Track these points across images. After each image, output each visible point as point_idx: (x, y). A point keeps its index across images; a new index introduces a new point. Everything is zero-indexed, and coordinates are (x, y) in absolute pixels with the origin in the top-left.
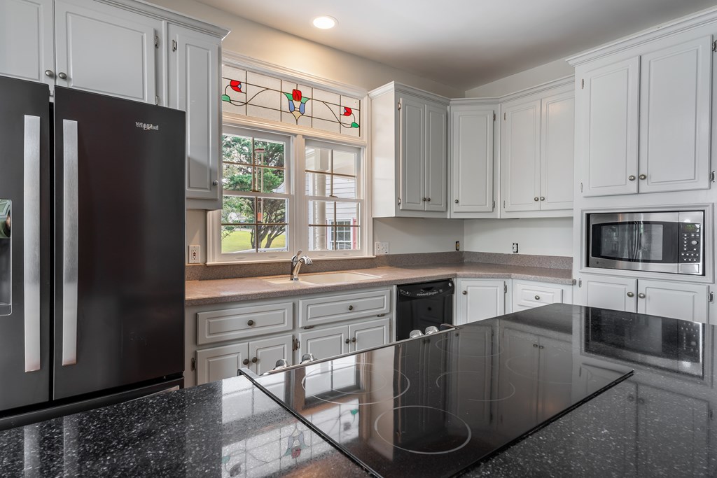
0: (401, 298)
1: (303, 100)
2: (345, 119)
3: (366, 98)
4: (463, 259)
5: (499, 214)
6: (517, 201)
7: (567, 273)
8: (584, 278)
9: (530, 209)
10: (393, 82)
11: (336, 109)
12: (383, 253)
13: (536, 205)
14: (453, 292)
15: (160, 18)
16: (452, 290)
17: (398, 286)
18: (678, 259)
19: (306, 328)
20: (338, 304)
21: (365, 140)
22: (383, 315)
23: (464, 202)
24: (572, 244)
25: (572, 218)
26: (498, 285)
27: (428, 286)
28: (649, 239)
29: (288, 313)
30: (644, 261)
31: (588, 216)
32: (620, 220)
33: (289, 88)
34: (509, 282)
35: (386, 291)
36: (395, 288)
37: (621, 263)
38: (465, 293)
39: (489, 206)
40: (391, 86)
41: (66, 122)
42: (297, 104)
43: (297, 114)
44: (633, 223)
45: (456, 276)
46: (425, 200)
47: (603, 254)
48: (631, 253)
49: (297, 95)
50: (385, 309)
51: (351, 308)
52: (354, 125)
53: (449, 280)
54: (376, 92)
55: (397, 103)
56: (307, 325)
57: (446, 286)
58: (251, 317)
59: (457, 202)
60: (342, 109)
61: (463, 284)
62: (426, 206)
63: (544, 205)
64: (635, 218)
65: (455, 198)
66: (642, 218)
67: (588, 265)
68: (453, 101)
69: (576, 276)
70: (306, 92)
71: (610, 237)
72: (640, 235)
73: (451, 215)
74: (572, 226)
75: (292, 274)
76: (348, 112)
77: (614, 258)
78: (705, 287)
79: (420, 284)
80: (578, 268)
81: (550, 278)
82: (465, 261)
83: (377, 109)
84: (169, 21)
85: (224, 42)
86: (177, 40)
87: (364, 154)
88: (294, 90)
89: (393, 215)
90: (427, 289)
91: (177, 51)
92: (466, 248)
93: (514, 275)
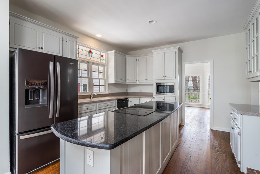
0: (118, 103)
1: (92, 53)
2: (102, 58)
3: (106, 53)
4: (128, 94)
5: (137, 83)
6: (142, 80)
7: (152, 96)
8: (156, 97)
9: (144, 82)
11: (99, 56)
12: (110, 92)
13: (146, 81)
15: (63, 34)
16: (128, 101)
17: (117, 100)
18: (171, 92)
19: (98, 110)
20: (105, 104)
21: (106, 63)
22: (114, 107)
23: (130, 79)
24: (153, 90)
25: (153, 84)
26: (138, 99)
27: (123, 100)
28: (167, 88)
29: (95, 106)
30: (166, 93)
31: (156, 83)
32: (161, 85)
33: (89, 50)
34: (140, 98)
35: (115, 101)
36: (116, 100)
37: (162, 93)
38: (131, 101)
39: (135, 81)
40: (114, 51)
41: (57, 63)
42: (90, 54)
43: (90, 57)
44: (164, 85)
45: (129, 97)
46: (121, 79)
47: (159, 92)
48: (163, 91)
49: (90, 52)
50: (114, 106)
51: (108, 105)
52: (104, 60)
53: (127, 99)
54: (109, 52)
55: (115, 56)
56: (99, 109)
57: (127, 100)
58: (87, 107)
59: (128, 80)
60: (101, 55)
61: (130, 99)
62: (121, 81)
63: (147, 81)
64: (164, 84)
66: (166, 84)
67: (156, 94)
68: (127, 55)
69: (154, 96)
70: (92, 51)
71: (160, 88)
72: (165, 88)
73: (126, 83)
74: (153, 86)
75: (91, 98)
76: (102, 56)
77: (161, 92)
78: (175, 97)
79: (122, 99)
80: (154, 95)
81: (149, 97)
82: (129, 94)
83: (110, 56)
84: (65, 35)
85: (78, 40)
86: (67, 39)
87: (106, 67)
88: (90, 51)
89: (114, 83)
90: (123, 101)
91: (67, 42)
92: (129, 91)
93: (141, 97)
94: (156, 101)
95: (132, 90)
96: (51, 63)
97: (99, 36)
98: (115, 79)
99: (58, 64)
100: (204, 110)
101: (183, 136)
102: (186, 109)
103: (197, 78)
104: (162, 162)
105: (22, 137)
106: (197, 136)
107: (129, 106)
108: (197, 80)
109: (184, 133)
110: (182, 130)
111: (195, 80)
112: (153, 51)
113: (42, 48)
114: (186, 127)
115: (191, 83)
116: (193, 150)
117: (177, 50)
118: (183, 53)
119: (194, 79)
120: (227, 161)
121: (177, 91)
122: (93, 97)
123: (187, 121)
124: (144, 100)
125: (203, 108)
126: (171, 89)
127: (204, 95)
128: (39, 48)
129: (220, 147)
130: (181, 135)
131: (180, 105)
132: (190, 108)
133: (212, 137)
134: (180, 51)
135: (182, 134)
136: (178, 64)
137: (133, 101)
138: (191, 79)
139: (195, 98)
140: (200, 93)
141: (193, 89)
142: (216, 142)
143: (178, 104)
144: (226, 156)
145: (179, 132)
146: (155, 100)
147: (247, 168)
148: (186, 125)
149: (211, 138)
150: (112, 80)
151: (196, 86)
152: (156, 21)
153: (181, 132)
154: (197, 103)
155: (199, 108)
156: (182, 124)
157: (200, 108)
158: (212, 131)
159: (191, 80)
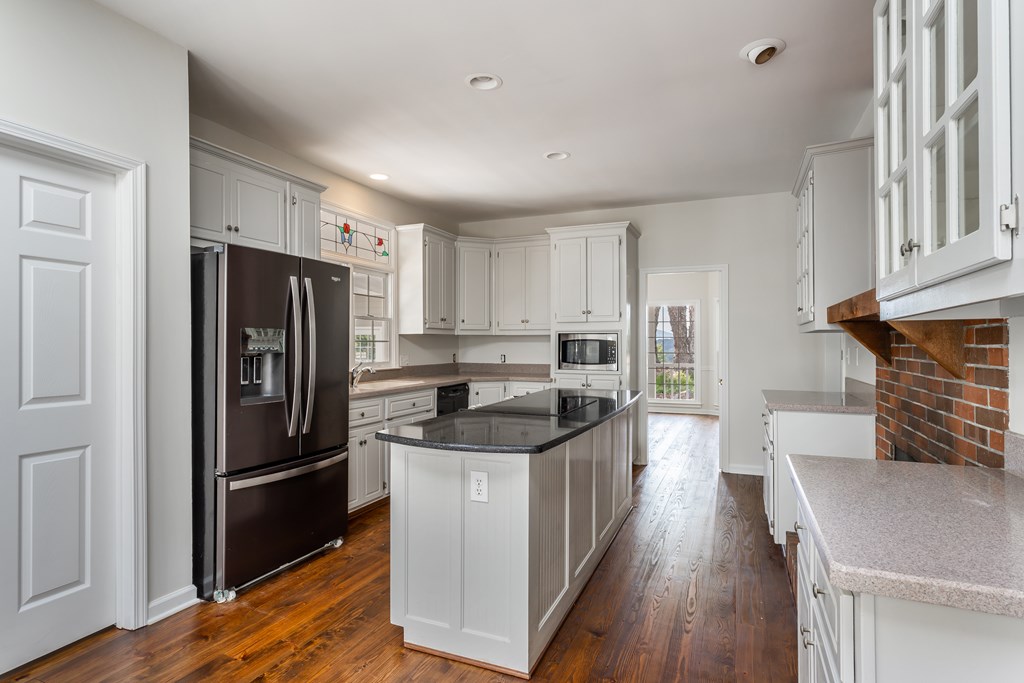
0: (440, 397)
1: (350, 232)
2: (380, 249)
3: (393, 232)
4: (458, 370)
5: (495, 331)
6: (508, 321)
7: (548, 375)
8: (558, 377)
9: (516, 328)
10: (423, 225)
11: (372, 239)
12: (405, 365)
13: (522, 326)
14: (468, 394)
15: (287, 180)
17: (439, 388)
18: (606, 363)
19: (388, 420)
20: (406, 401)
21: (393, 266)
23: (468, 321)
24: (548, 354)
25: (549, 336)
26: (501, 385)
27: (453, 388)
29: (381, 407)
31: (559, 335)
32: (576, 339)
33: (341, 223)
34: (507, 383)
35: (430, 393)
36: (435, 390)
37: (578, 366)
38: (477, 394)
39: (487, 326)
40: (421, 226)
41: (306, 280)
42: (347, 236)
43: (347, 244)
44: (583, 340)
45: (470, 381)
46: (442, 320)
47: (568, 360)
48: (582, 360)
49: (346, 228)
50: (431, 406)
51: (414, 404)
52: (385, 254)
53: (465, 384)
54: (401, 228)
55: (424, 241)
56: (390, 417)
57: (463, 389)
58: (363, 410)
59: (463, 321)
60: (377, 239)
61: (474, 387)
62: (442, 325)
63: (528, 326)
64: (585, 337)
65: (462, 319)
66: (589, 337)
67: (559, 368)
68: (459, 238)
69: (552, 376)
70: (352, 227)
71: (570, 349)
72: (586, 348)
73: (457, 332)
74: (549, 341)
76: (381, 242)
77: (574, 363)
78: (618, 377)
79: (450, 387)
80: (554, 371)
81: (536, 379)
82: (460, 371)
83: (403, 241)
84: (292, 182)
85: (323, 196)
86: (296, 196)
87: (391, 280)
88: (345, 224)
89: (421, 331)
90: (455, 391)
91: (296, 205)
92: (461, 360)
93: (510, 378)
94: (560, 391)
95: (471, 356)
96: (293, 280)
97: (378, 177)
98: (425, 319)
99: (308, 281)
100: (709, 421)
101: (644, 490)
102: (651, 419)
103: (688, 310)
104: (598, 535)
105: (235, 485)
106: (682, 489)
107: (472, 407)
108: (688, 319)
109: (646, 485)
110: (640, 478)
111: (683, 317)
112: (548, 230)
113: (237, 230)
114: (650, 469)
115: (666, 329)
116: (672, 518)
117: (623, 232)
118: (640, 240)
119: (677, 316)
120: (752, 534)
121: (625, 359)
122: (361, 381)
123: (655, 454)
124: (519, 389)
125: (707, 416)
126: (606, 353)
127: (707, 372)
128: (229, 229)
129: (739, 509)
130: (637, 490)
131: (632, 398)
132: (662, 418)
133: (724, 488)
134: (633, 233)
135: (640, 487)
136: (628, 273)
137: (483, 393)
138: (665, 316)
139: (679, 384)
140: (697, 365)
141: (673, 350)
142: (732, 499)
143: (628, 393)
144: (751, 526)
145: (634, 482)
146: (553, 386)
147: (787, 533)
148: (650, 464)
149: (719, 492)
150: (414, 323)
151: (683, 343)
152: (569, 155)
153: (638, 483)
154: (688, 401)
155: (692, 417)
156: (639, 464)
157: (696, 418)
158: (725, 475)
159: (667, 318)
